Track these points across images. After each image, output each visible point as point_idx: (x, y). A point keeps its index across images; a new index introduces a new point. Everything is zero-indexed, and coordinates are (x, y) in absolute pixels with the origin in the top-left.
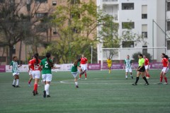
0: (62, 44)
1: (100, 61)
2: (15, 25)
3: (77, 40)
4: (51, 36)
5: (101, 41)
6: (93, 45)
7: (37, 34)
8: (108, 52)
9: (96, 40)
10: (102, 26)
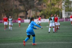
0: (47, 11)
1: (64, 18)
2: (28, 3)
3: (54, 9)
4: (43, 7)
5: (64, 9)
6: (60, 11)
7: (37, 6)
8: (67, 14)
9: (62, 9)
10: (64, 2)
